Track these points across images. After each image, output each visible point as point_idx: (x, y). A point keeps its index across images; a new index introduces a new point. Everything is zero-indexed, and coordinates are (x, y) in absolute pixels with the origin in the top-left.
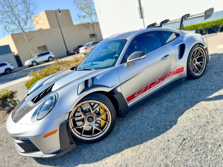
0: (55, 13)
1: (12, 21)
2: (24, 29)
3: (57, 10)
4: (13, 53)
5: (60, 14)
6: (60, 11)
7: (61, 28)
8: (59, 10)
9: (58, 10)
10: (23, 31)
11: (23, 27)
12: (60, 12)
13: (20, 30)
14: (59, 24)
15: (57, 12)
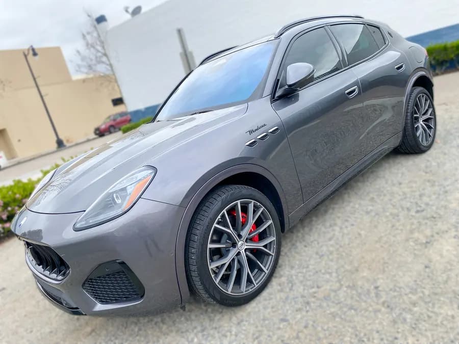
0: (23, 57)
3: (28, 50)
5: (37, 58)
6: (37, 51)
7: (41, 89)
8: (33, 50)
9: (31, 48)
12: (35, 54)
14: (35, 79)
15: (28, 53)
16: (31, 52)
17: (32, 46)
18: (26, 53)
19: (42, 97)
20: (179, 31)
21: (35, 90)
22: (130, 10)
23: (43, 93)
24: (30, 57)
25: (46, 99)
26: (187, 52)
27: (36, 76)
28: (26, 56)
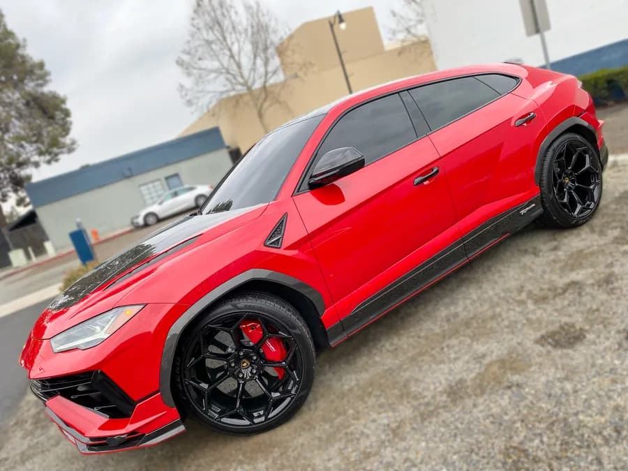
0: (328, 26)
1: (222, 65)
2: (250, 83)
3: (335, 17)
4: (228, 147)
5: (343, 26)
6: (344, 18)
7: (346, 67)
8: (339, 15)
9: (337, 15)
10: (249, 88)
11: (249, 77)
12: (341, 20)
13: (239, 87)
14: (340, 55)
15: (334, 21)
16: (337, 20)
17: (338, 12)
18: (332, 21)
19: (347, 78)
21: (340, 68)
23: (349, 73)
24: (336, 25)
25: (351, 79)
27: (341, 50)
28: (332, 26)
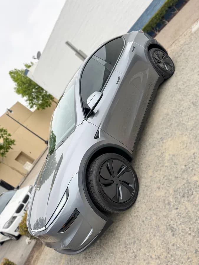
3: (7, 112)
5: (12, 113)
6: (11, 110)
7: (23, 125)
8: (9, 110)
9: (8, 110)
12: (11, 111)
14: (18, 122)
15: (8, 113)
16: (9, 112)
17: (7, 109)
18: (7, 113)
19: (26, 128)
20: (67, 43)
21: (22, 127)
22: (36, 57)
23: (25, 126)
24: (10, 114)
25: (28, 128)
26: (79, 52)
28: (8, 115)
